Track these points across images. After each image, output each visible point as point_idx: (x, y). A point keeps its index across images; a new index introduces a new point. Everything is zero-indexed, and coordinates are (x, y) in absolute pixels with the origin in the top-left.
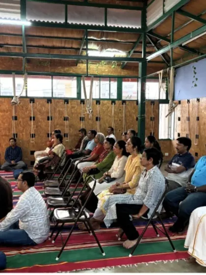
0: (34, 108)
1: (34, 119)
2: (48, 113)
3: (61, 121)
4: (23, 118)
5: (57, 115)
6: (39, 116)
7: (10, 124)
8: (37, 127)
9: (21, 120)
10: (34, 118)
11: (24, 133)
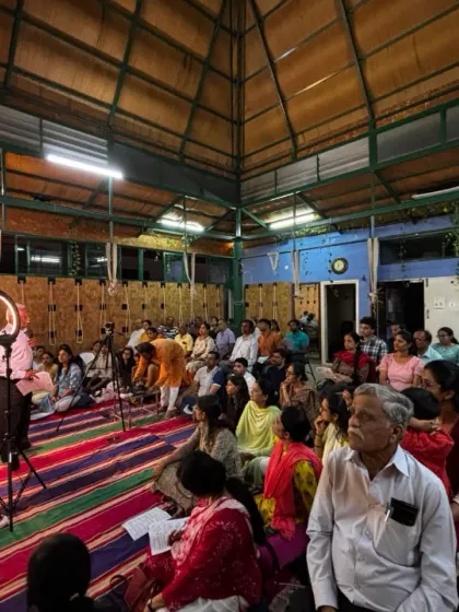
0: (82, 292)
1: (81, 309)
2: (100, 298)
3: (118, 310)
4: (65, 308)
5: (113, 302)
6: (88, 304)
7: (46, 318)
8: (85, 320)
9: (61, 310)
10: (81, 307)
11: (67, 330)
